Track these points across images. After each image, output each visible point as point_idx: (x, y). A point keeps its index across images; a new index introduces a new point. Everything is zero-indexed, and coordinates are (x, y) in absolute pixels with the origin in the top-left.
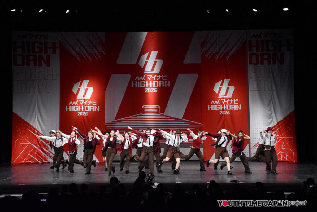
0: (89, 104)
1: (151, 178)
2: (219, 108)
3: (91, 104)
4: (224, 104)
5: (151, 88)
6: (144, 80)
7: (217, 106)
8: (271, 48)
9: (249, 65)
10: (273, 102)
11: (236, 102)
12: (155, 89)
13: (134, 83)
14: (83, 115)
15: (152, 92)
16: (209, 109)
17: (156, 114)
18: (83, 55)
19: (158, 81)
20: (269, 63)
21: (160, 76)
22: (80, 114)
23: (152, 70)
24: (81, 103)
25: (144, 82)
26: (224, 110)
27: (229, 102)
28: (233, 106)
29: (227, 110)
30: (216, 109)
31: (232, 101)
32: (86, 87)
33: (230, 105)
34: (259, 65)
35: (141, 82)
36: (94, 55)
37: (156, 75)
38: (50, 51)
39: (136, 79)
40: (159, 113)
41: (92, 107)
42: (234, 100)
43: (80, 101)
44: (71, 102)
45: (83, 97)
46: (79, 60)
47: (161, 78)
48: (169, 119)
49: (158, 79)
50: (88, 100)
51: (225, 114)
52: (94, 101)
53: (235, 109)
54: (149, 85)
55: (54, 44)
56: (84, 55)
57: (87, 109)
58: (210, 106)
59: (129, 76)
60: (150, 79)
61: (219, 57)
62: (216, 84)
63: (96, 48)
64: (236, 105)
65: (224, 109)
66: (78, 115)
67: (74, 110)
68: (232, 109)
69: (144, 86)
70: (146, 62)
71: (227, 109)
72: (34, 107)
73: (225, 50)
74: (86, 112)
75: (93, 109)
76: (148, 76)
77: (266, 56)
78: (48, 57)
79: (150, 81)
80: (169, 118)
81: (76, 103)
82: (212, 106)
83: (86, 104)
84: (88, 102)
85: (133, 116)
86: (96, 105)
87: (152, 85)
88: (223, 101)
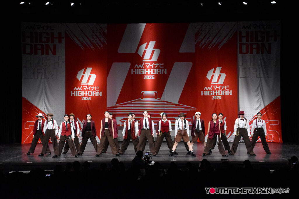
0: (92, 90)
1: (148, 157)
2: (212, 93)
3: (94, 90)
4: (216, 90)
5: (149, 75)
6: (142, 68)
7: (210, 92)
8: (260, 39)
9: (239, 54)
10: (261, 88)
11: (227, 88)
12: (153, 76)
13: (134, 70)
14: (87, 99)
15: (150, 78)
16: (202, 95)
17: (154, 99)
18: (86, 44)
19: (156, 68)
20: (258, 52)
21: (157, 65)
22: (84, 99)
23: (150, 59)
24: (84, 88)
25: (143, 70)
26: (216, 96)
27: (221, 88)
28: (225, 92)
29: (219, 96)
30: (209, 95)
31: (223, 87)
32: (89, 74)
33: (222, 91)
34: (249, 54)
35: (140, 70)
36: (97, 45)
37: (154, 64)
38: (56, 41)
39: (135, 67)
41: (95, 93)
42: (226, 86)
43: (84, 87)
44: (76, 88)
45: (87, 83)
46: (83, 50)
47: (158, 66)
48: (166, 104)
49: (155, 67)
50: (92, 86)
51: (217, 99)
52: (97, 87)
53: (226, 95)
54: (147, 73)
55: (60, 34)
56: (88, 44)
57: (90, 94)
58: (203, 92)
59: (129, 65)
60: (148, 67)
61: (212, 47)
62: (209, 72)
63: (98, 38)
64: (227, 90)
65: (217, 94)
66: (82, 100)
67: (78, 95)
68: (224, 95)
69: (143, 73)
70: (145, 52)
71: (219, 94)
72: (42, 92)
73: (217, 41)
74: (89, 97)
75: (96, 94)
76: (146, 64)
77: (255, 46)
78: (55, 47)
79: (149, 68)
80: (166, 102)
81: (80, 88)
82: (205, 92)
83: (89, 90)
84: (91, 88)
85: (133, 101)
86: (98, 90)
87: (150, 73)
88: (215, 87)
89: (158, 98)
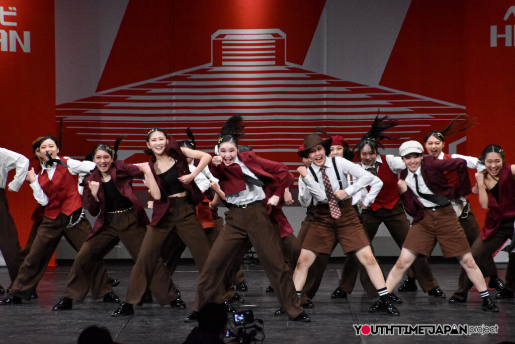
17: (271, 65)
40: (283, 64)
48: (325, 89)
58: (501, 30)
80: (324, 82)
85: (174, 74)
89: (287, 61)
